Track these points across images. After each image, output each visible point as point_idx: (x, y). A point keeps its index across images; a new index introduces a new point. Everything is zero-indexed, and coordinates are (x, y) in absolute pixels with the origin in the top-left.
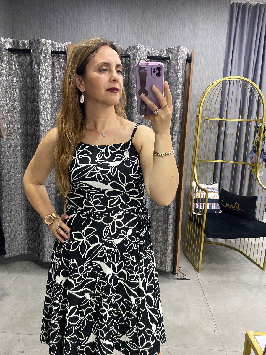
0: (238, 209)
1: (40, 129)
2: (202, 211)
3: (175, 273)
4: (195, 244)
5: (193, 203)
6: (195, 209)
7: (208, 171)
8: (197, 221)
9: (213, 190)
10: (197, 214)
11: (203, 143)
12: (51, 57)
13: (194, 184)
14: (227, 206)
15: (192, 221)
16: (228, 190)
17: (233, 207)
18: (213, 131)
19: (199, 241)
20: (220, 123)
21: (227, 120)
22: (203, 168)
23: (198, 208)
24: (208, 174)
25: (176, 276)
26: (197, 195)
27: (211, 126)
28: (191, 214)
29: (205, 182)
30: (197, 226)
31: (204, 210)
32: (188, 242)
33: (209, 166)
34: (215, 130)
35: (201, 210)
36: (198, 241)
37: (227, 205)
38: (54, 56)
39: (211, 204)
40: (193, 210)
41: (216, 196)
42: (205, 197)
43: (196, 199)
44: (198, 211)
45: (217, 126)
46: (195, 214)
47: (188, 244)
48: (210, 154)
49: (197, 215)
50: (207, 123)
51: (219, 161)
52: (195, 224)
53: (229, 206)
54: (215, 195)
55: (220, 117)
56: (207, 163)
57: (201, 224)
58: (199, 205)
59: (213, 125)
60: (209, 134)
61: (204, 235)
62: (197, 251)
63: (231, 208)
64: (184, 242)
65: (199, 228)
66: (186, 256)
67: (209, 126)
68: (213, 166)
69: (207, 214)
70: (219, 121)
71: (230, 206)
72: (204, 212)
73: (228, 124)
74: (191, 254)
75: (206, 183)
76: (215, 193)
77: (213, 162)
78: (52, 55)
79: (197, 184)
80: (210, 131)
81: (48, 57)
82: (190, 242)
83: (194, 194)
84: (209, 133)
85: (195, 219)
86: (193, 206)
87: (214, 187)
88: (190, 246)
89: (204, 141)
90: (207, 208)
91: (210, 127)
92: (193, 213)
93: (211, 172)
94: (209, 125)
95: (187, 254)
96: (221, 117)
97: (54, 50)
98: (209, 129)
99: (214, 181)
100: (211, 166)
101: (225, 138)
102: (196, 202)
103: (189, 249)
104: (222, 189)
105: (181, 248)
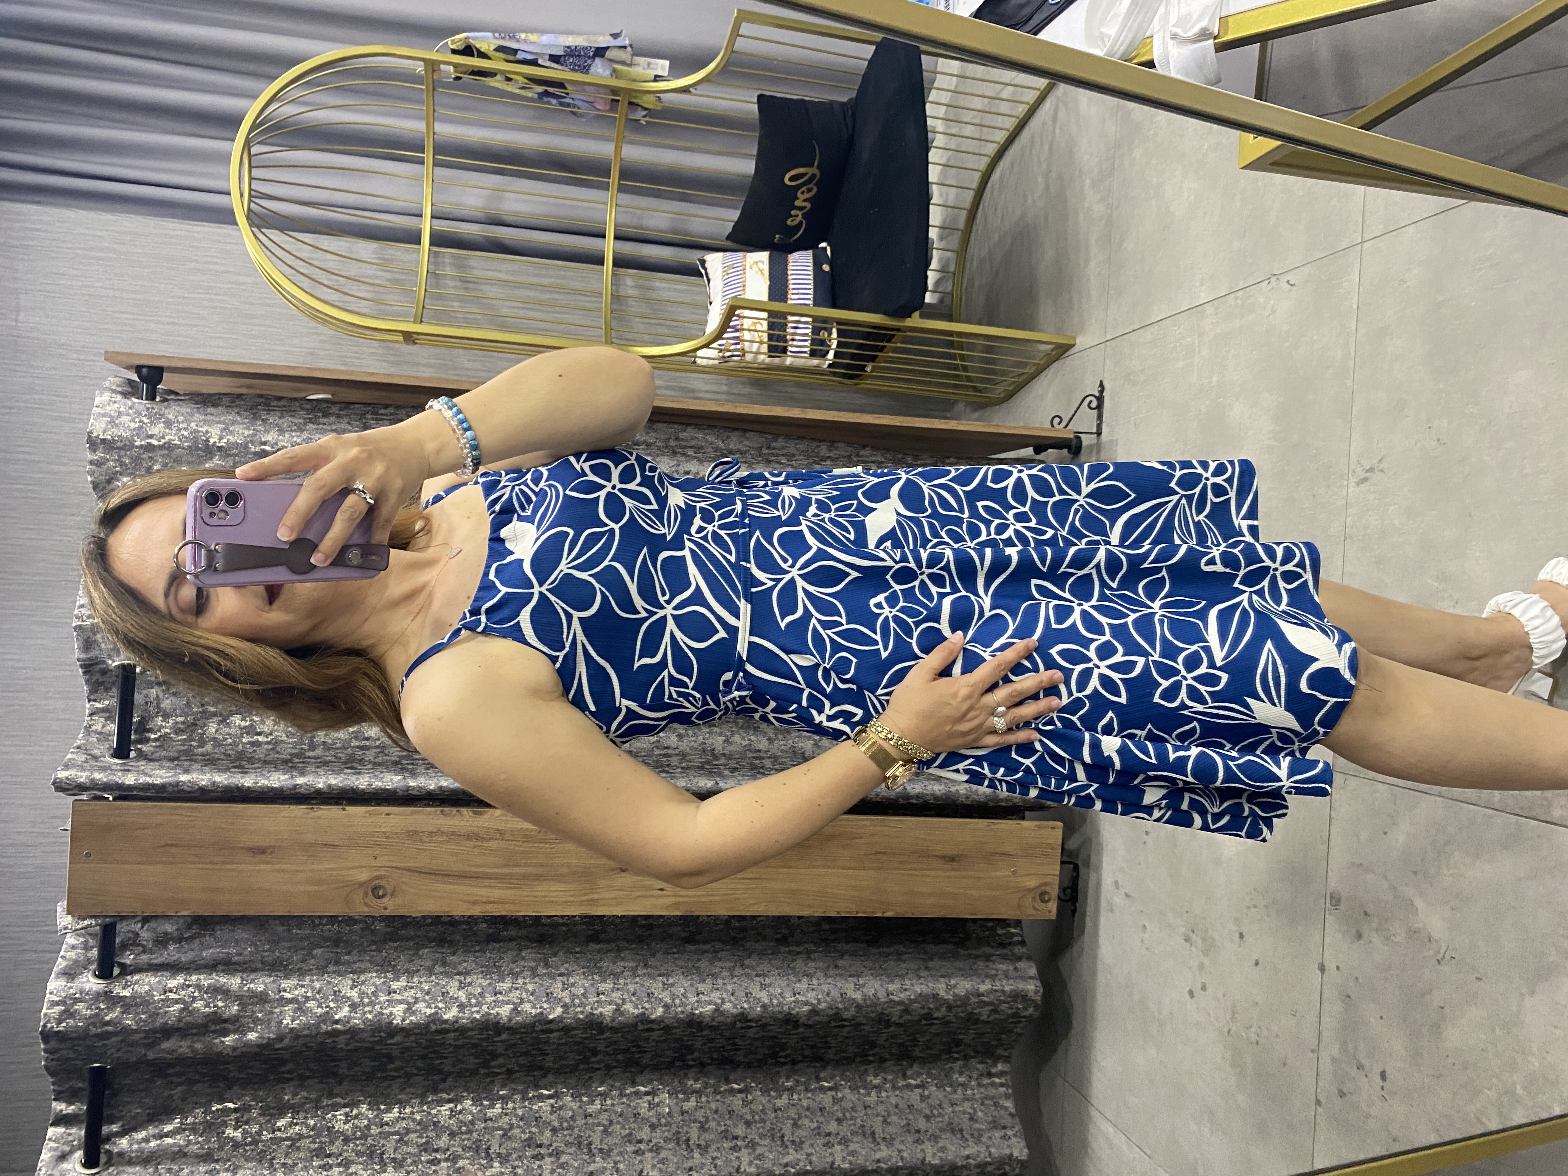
0: (813, 176)
1: (456, 1022)
2: (820, 325)
3: (1074, 443)
4: (963, 358)
5: (789, 361)
6: (813, 354)
7: (654, 295)
8: (860, 347)
9: (733, 277)
10: (834, 344)
11: (532, 314)
12: (129, 977)
13: (708, 356)
14: (799, 218)
15: (862, 368)
16: (735, 215)
17: (803, 193)
18: (477, 273)
19: (953, 342)
20: (439, 240)
21: (428, 212)
22: (637, 320)
23: (807, 344)
24: (665, 295)
25: (1086, 440)
26: (755, 347)
27: (453, 278)
28: (835, 374)
29: (701, 312)
30: (882, 349)
31: (816, 319)
32: (955, 386)
33: (631, 292)
34: (473, 263)
35: (816, 331)
36: (951, 344)
37: (796, 218)
38: (123, 966)
39: (791, 287)
40: (815, 362)
41: (760, 264)
42: (765, 315)
43: (771, 349)
44: (822, 342)
45: (453, 256)
46: (836, 355)
47: (961, 387)
48: (576, 285)
49: (838, 346)
50: (440, 297)
51: (609, 247)
52: (873, 359)
53: (800, 213)
54: (755, 268)
55: (417, 241)
56: (616, 298)
57: (869, 333)
58: (797, 338)
59: (449, 271)
60: (491, 291)
61: (915, 321)
62: (989, 349)
63: (808, 205)
64: (955, 402)
65: (890, 339)
66: (1010, 395)
67: (455, 287)
68: (630, 277)
69: (834, 306)
70: (431, 244)
71: (801, 208)
72: (825, 320)
73: (447, 208)
74: (1004, 373)
75: (705, 306)
76: (748, 270)
77: (613, 274)
78: (119, 975)
79: (706, 346)
80: (477, 286)
81: (126, 993)
82: (956, 377)
83: (749, 357)
84: (486, 288)
85: (853, 356)
86: (800, 362)
87: (720, 270)
88: (969, 379)
89: (522, 313)
90: (810, 302)
91: (458, 284)
92: (830, 366)
93: (657, 284)
94: (451, 288)
95: (1000, 390)
96: (414, 238)
97: (93, 967)
98: (466, 289)
99: (695, 271)
100: (629, 281)
101: (509, 219)
102: (784, 350)
103: (982, 381)
104: (729, 238)
105: (976, 415)
